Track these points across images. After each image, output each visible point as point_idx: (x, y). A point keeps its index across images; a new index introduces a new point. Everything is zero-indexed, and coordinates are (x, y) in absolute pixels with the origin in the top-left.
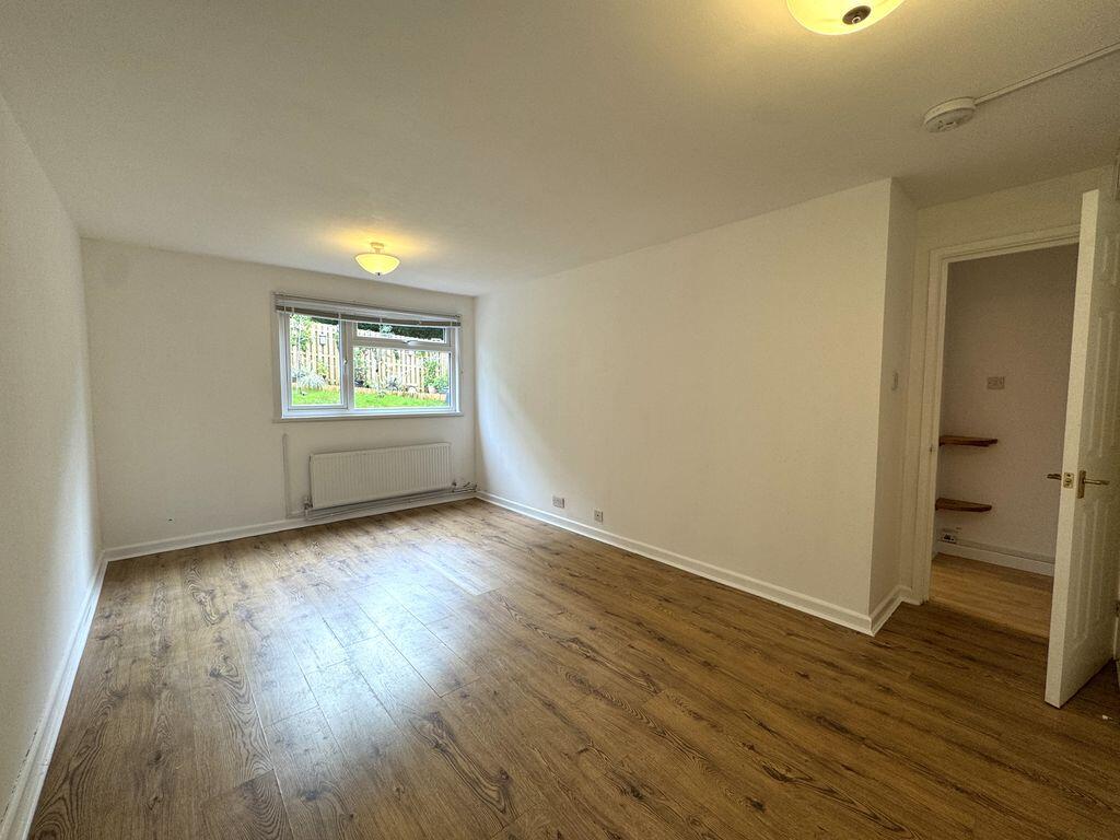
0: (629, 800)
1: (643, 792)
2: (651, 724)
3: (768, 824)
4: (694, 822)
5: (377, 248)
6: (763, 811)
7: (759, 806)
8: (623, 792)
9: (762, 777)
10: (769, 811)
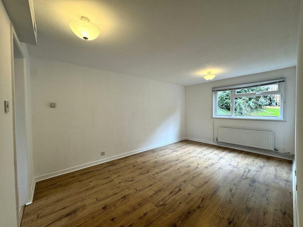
0: (123, 196)
1: (123, 198)
2: (143, 203)
3: (108, 220)
4: (114, 205)
5: (209, 73)
6: (111, 220)
7: (113, 220)
8: (125, 195)
9: (120, 224)
10: (111, 221)
